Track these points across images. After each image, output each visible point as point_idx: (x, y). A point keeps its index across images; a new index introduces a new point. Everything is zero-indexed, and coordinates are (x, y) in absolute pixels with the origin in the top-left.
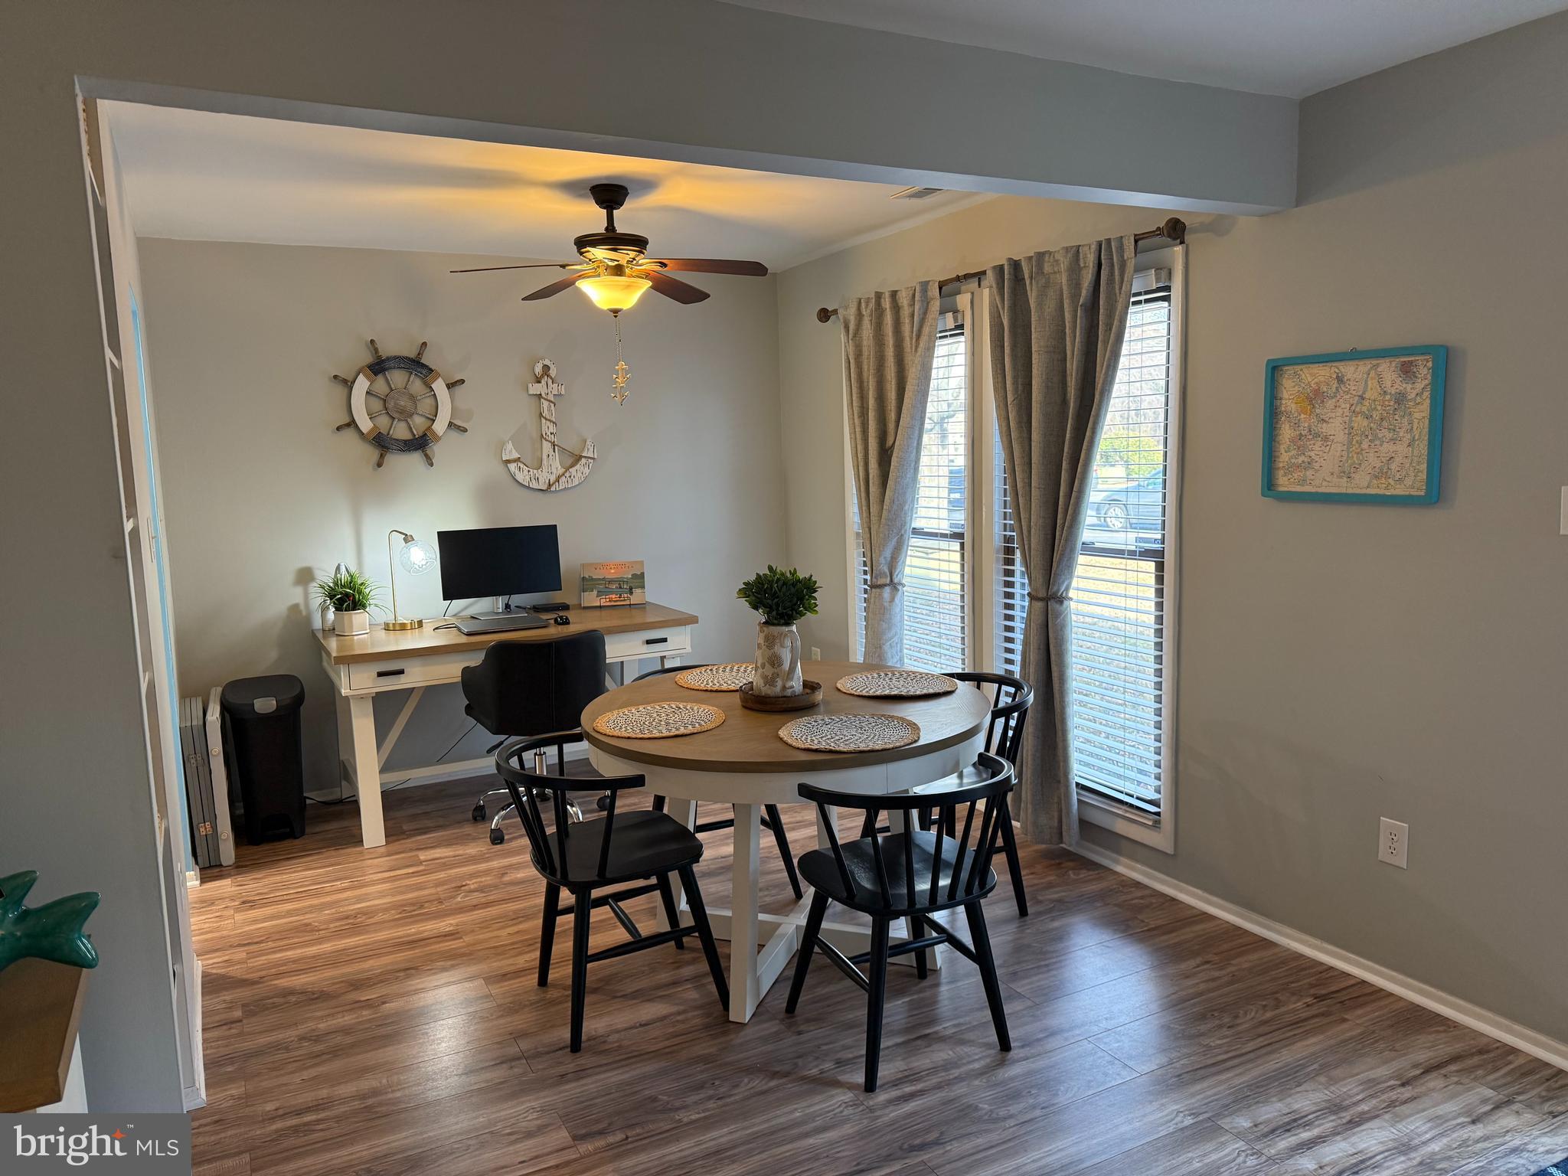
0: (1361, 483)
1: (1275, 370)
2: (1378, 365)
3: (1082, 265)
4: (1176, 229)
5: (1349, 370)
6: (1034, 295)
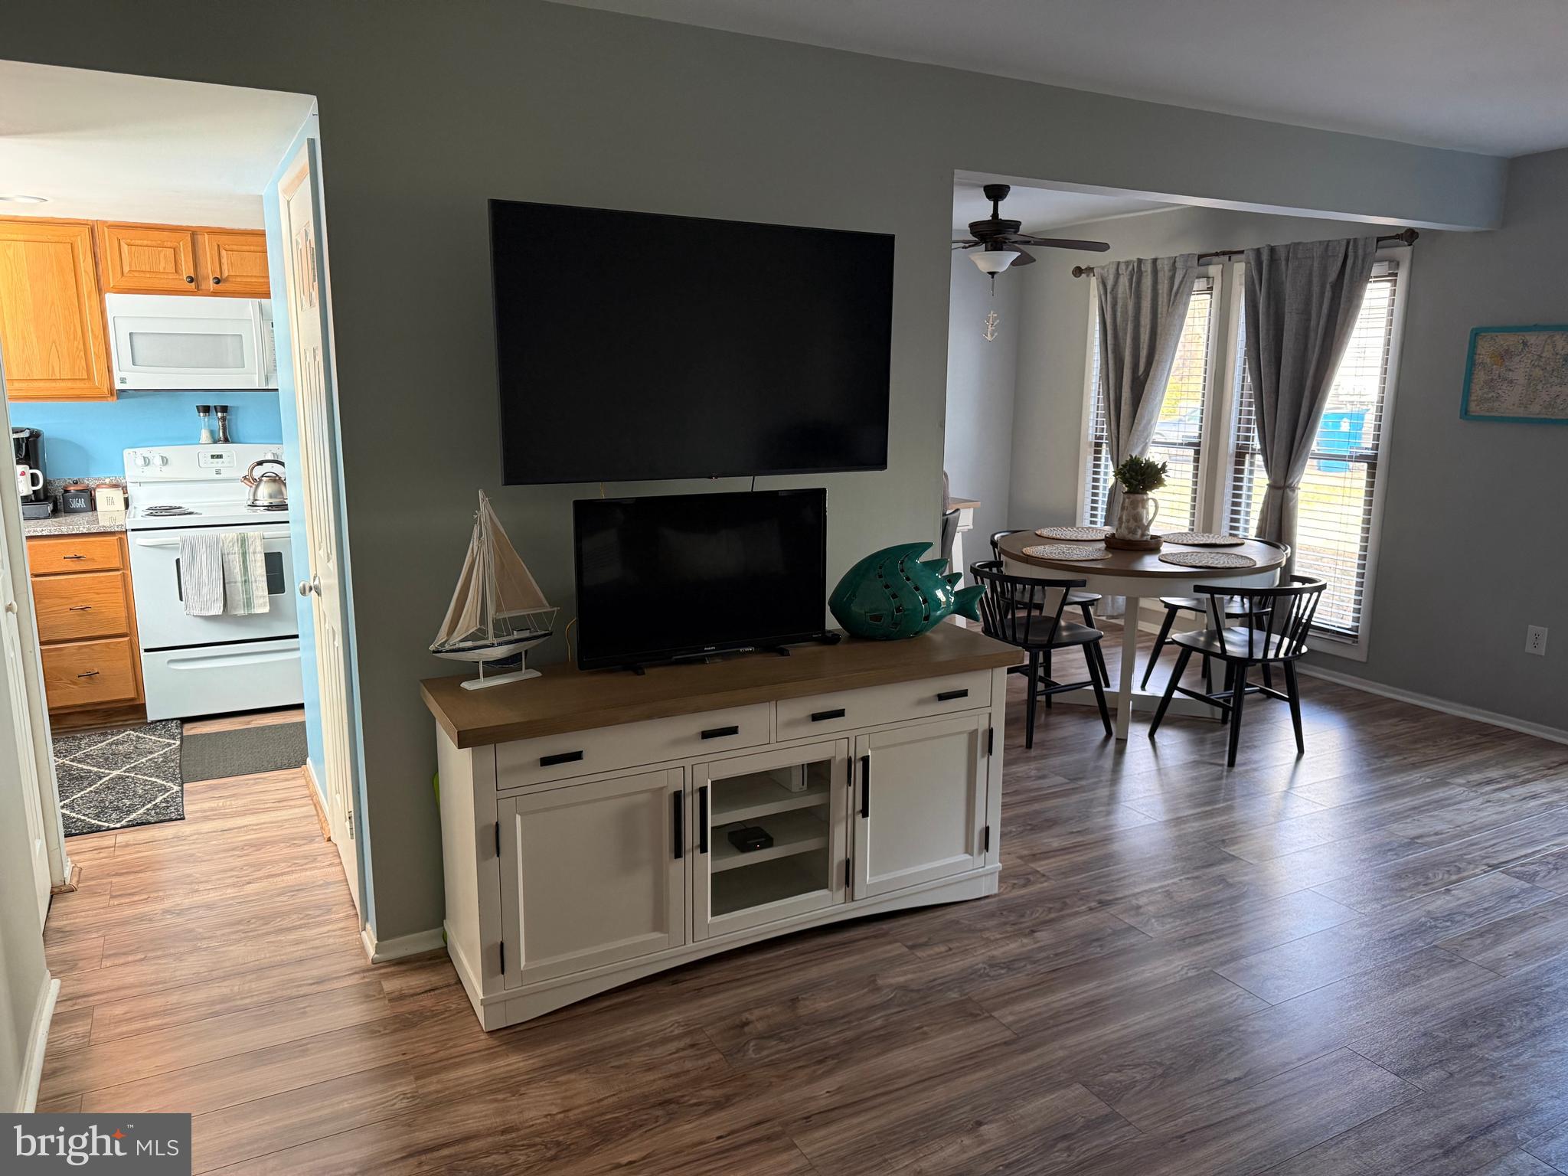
0: (1536, 411)
1: (1477, 334)
2: (1553, 335)
3: (1330, 256)
4: (1409, 236)
5: (1533, 337)
6: (1290, 272)
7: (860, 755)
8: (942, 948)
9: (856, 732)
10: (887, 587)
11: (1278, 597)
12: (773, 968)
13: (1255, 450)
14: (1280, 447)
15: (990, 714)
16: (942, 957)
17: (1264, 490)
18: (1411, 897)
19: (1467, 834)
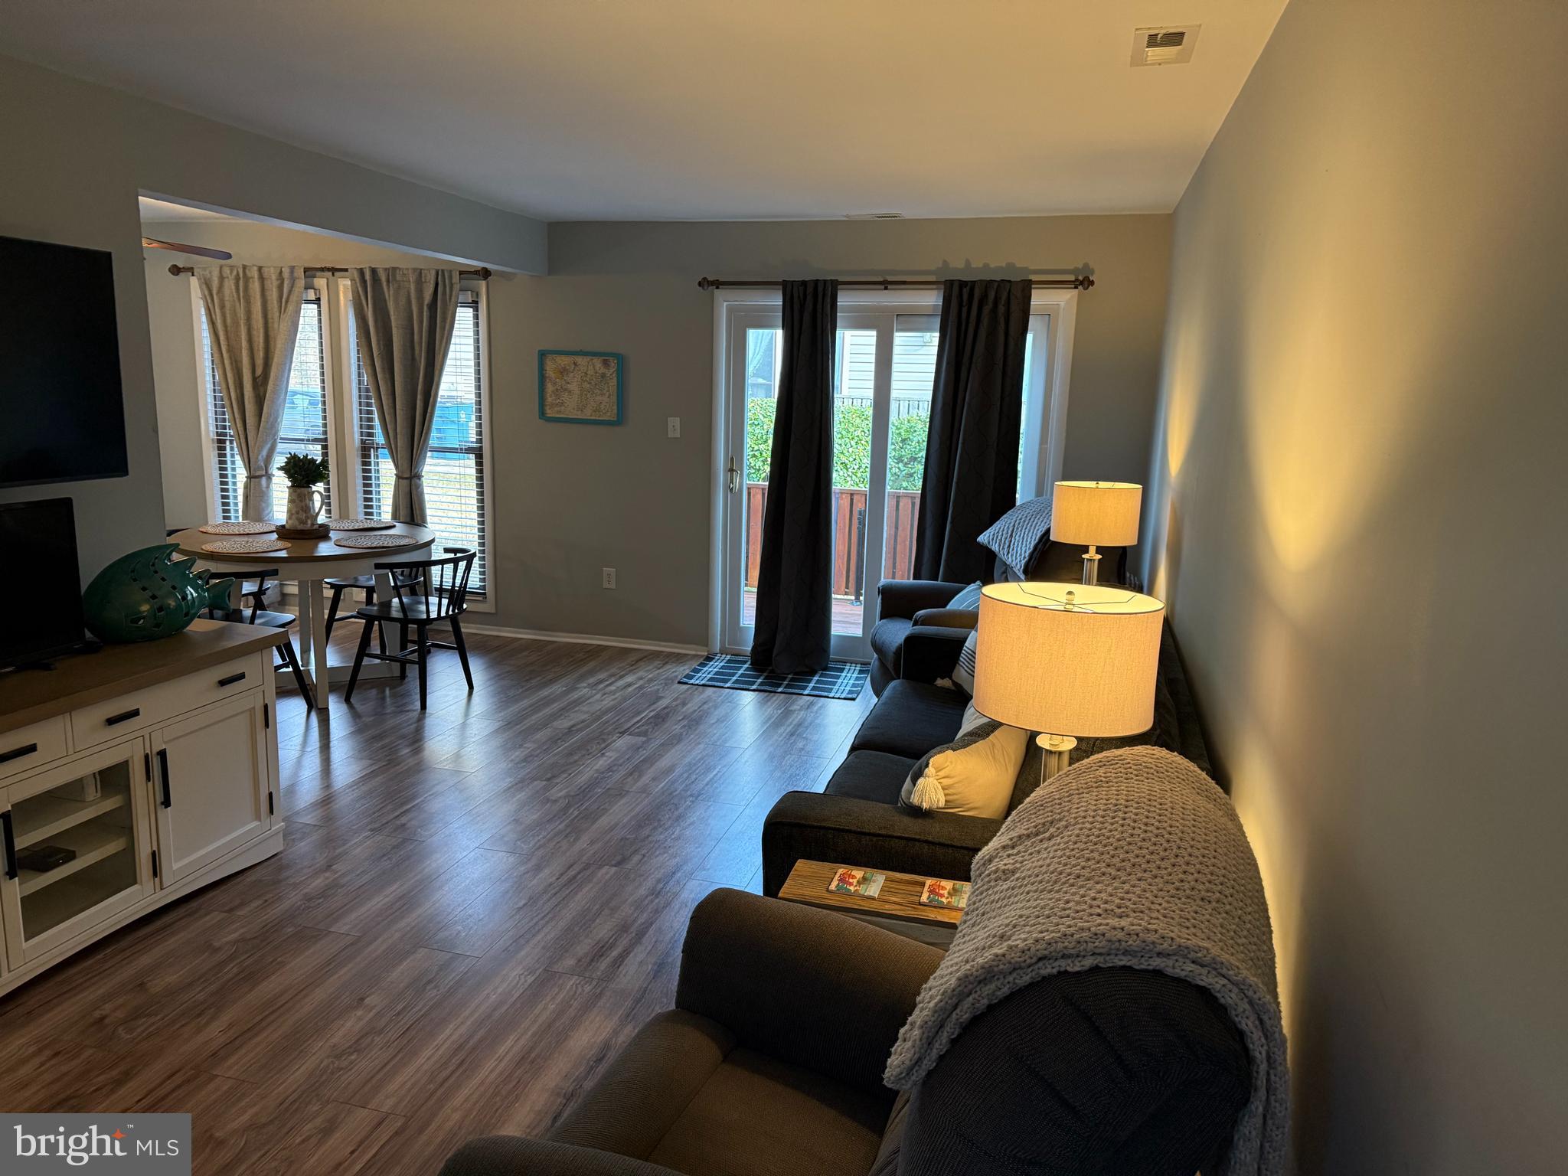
0: (588, 414)
1: (543, 355)
2: (592, 359)
3: (423, 280)
4: (485, 274)
5: (579, 360)
6: (391, 292)
7: (156, 749)
8: (259, 902)
9: (149, 730)
10: (144, 589)
11: (445, 566)
12: (102, 970)
13: (378, 444)
14: (402, 442)
15: (264, 691)
16: (262, 908)
17: (393, 480)
18: (583, 764)
19: (599, 718)
